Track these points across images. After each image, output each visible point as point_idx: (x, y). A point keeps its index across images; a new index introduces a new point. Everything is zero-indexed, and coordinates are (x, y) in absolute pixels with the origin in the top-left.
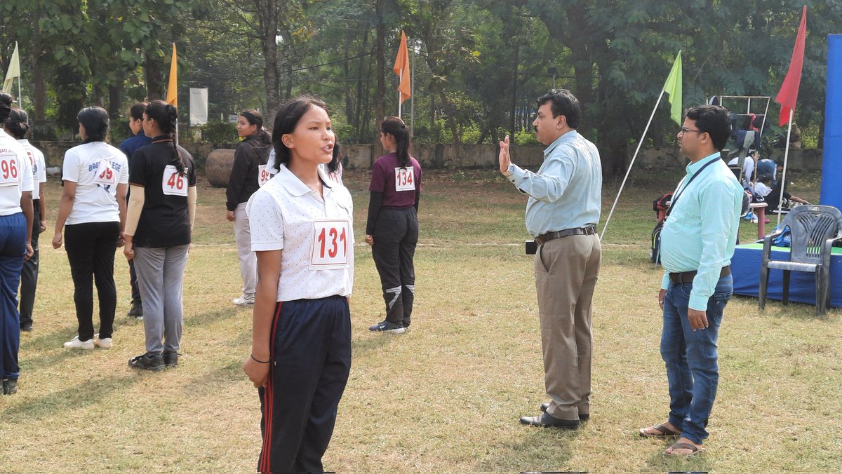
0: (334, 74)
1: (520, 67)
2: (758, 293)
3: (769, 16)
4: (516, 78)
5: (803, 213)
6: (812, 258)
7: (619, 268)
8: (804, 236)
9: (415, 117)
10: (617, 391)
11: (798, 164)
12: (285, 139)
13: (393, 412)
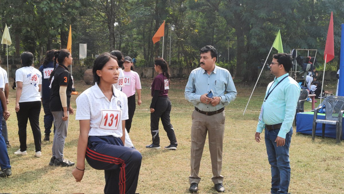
0: (139, 38)
1: (215, 36)
2: (312, 133)
3: (317, 16)
4: (213, 40)
5: (331, 99)
6: (335, 118)
7: (253, 121)
8: (331, 109)
9: (171, 56)
10: (250, 177)
11: (329, 77)
12: (98, 72)
13: (152, 185)
